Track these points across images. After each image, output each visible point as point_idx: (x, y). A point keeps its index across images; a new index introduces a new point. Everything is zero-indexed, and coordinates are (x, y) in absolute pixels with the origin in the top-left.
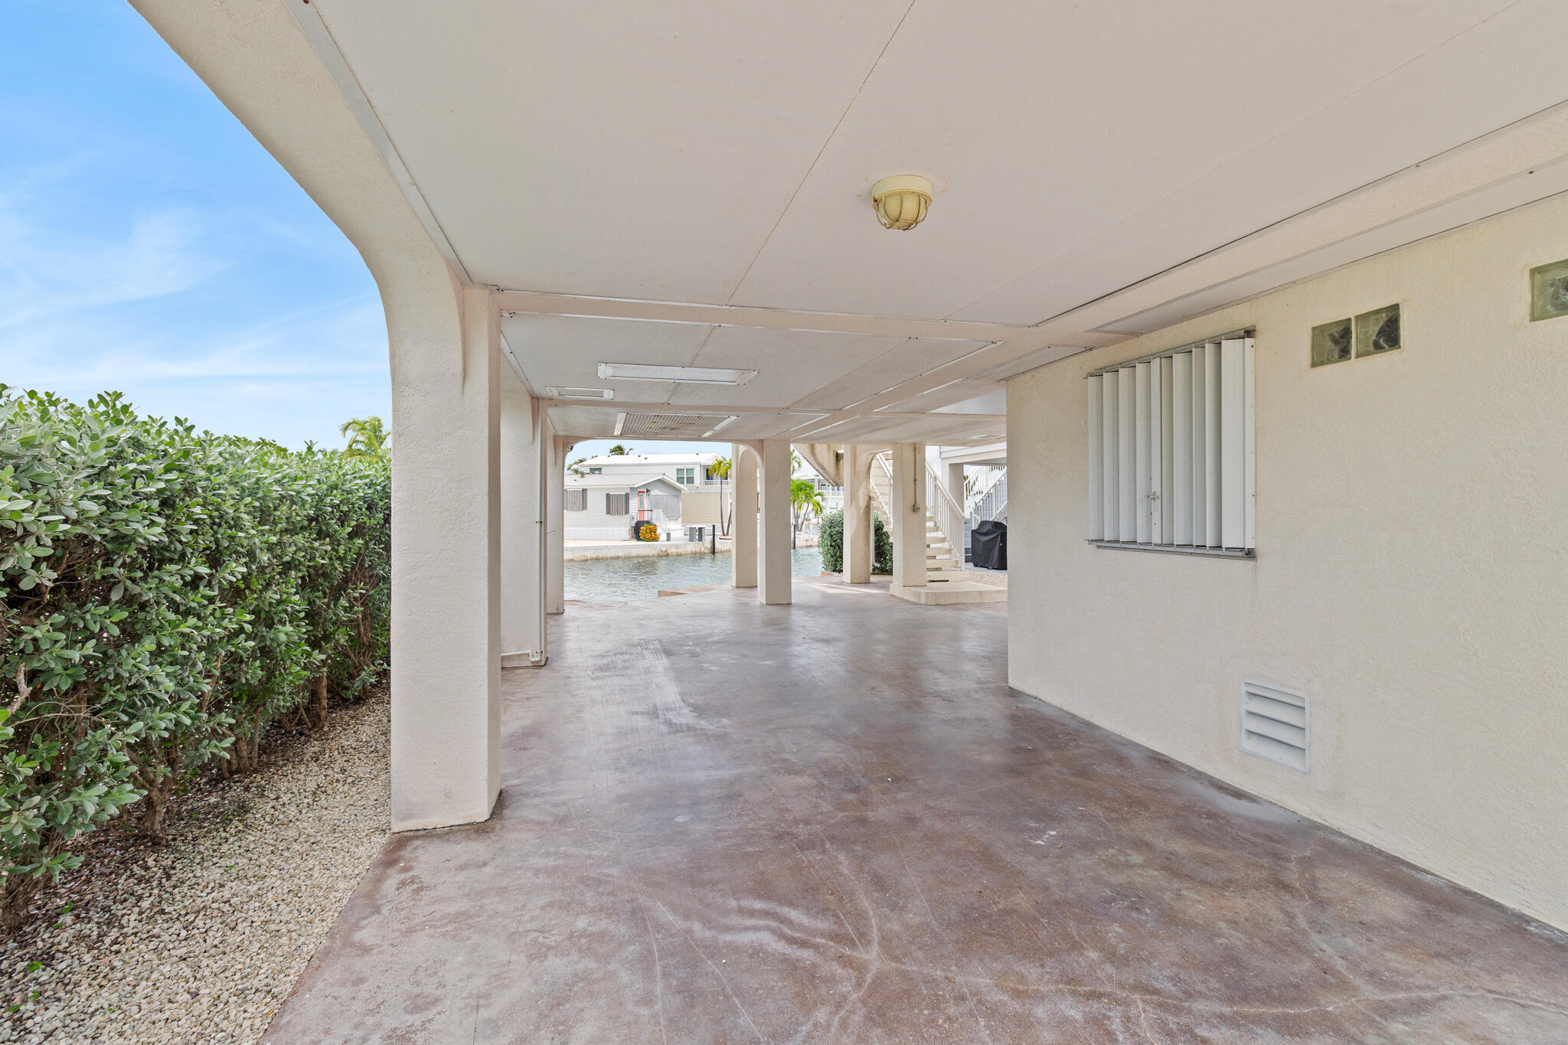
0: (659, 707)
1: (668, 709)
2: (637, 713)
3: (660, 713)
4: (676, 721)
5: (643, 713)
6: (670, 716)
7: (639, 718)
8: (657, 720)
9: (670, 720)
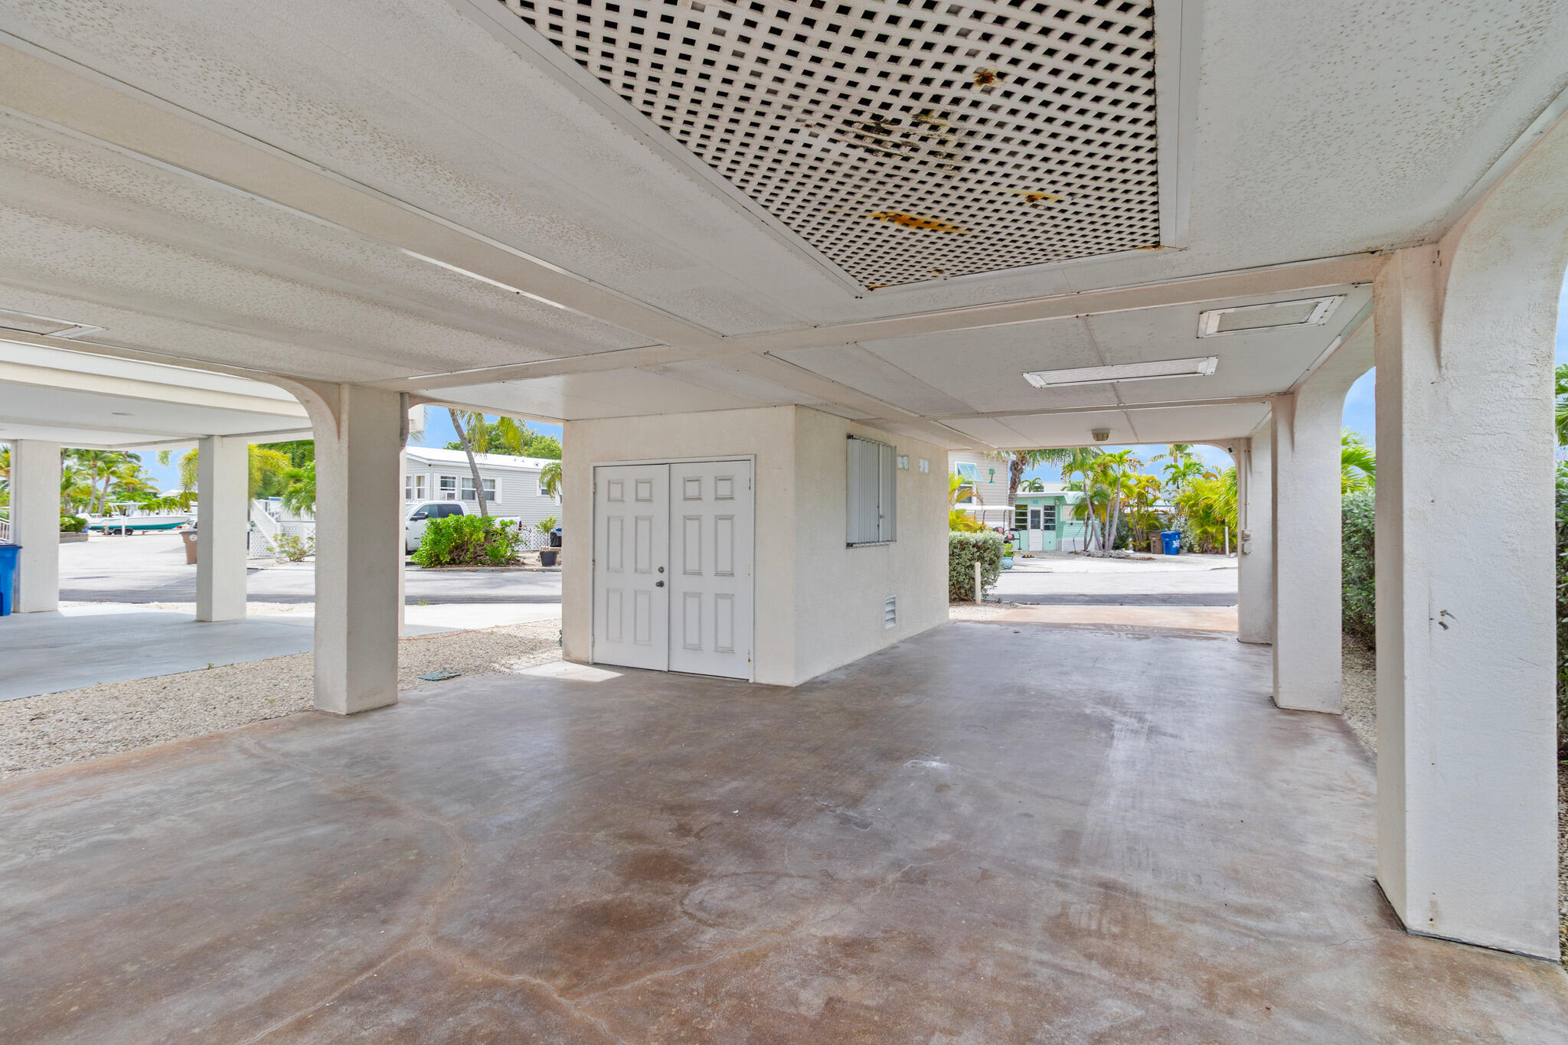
0: (1143, 738)
1: (1135, 732)
2: (1172, 736)
3: (1145, 730)
4: (1134, 721)
5: (1165, 734)
6: (1137, 725)
7: (1170, 730)
8: (1151, 724)
9: (1139, 722)
